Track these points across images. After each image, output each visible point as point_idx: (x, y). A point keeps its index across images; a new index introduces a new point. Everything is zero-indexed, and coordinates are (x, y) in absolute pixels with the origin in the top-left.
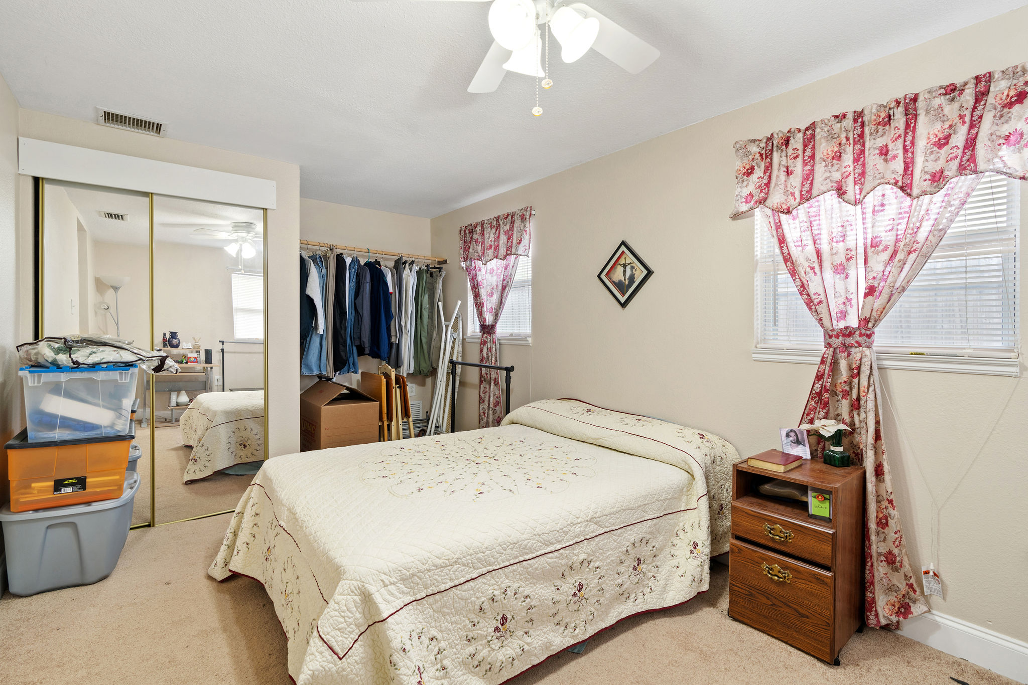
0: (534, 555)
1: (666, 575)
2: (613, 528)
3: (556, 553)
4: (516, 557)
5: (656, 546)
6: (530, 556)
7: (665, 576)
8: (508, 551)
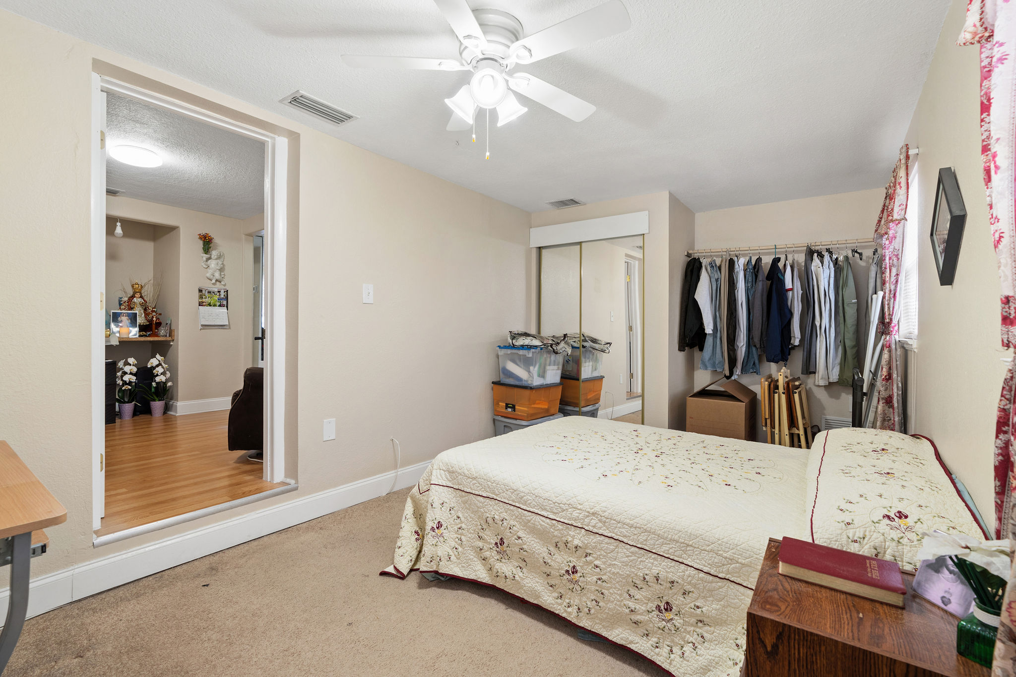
0: (528, 509)
1: (713, 658)
2: (625, 540)
3: (548, 520)
4: (513, 501)
5: (704, 609)
6: (525, 507)
7: (710, 658)
8: (509, 493)
